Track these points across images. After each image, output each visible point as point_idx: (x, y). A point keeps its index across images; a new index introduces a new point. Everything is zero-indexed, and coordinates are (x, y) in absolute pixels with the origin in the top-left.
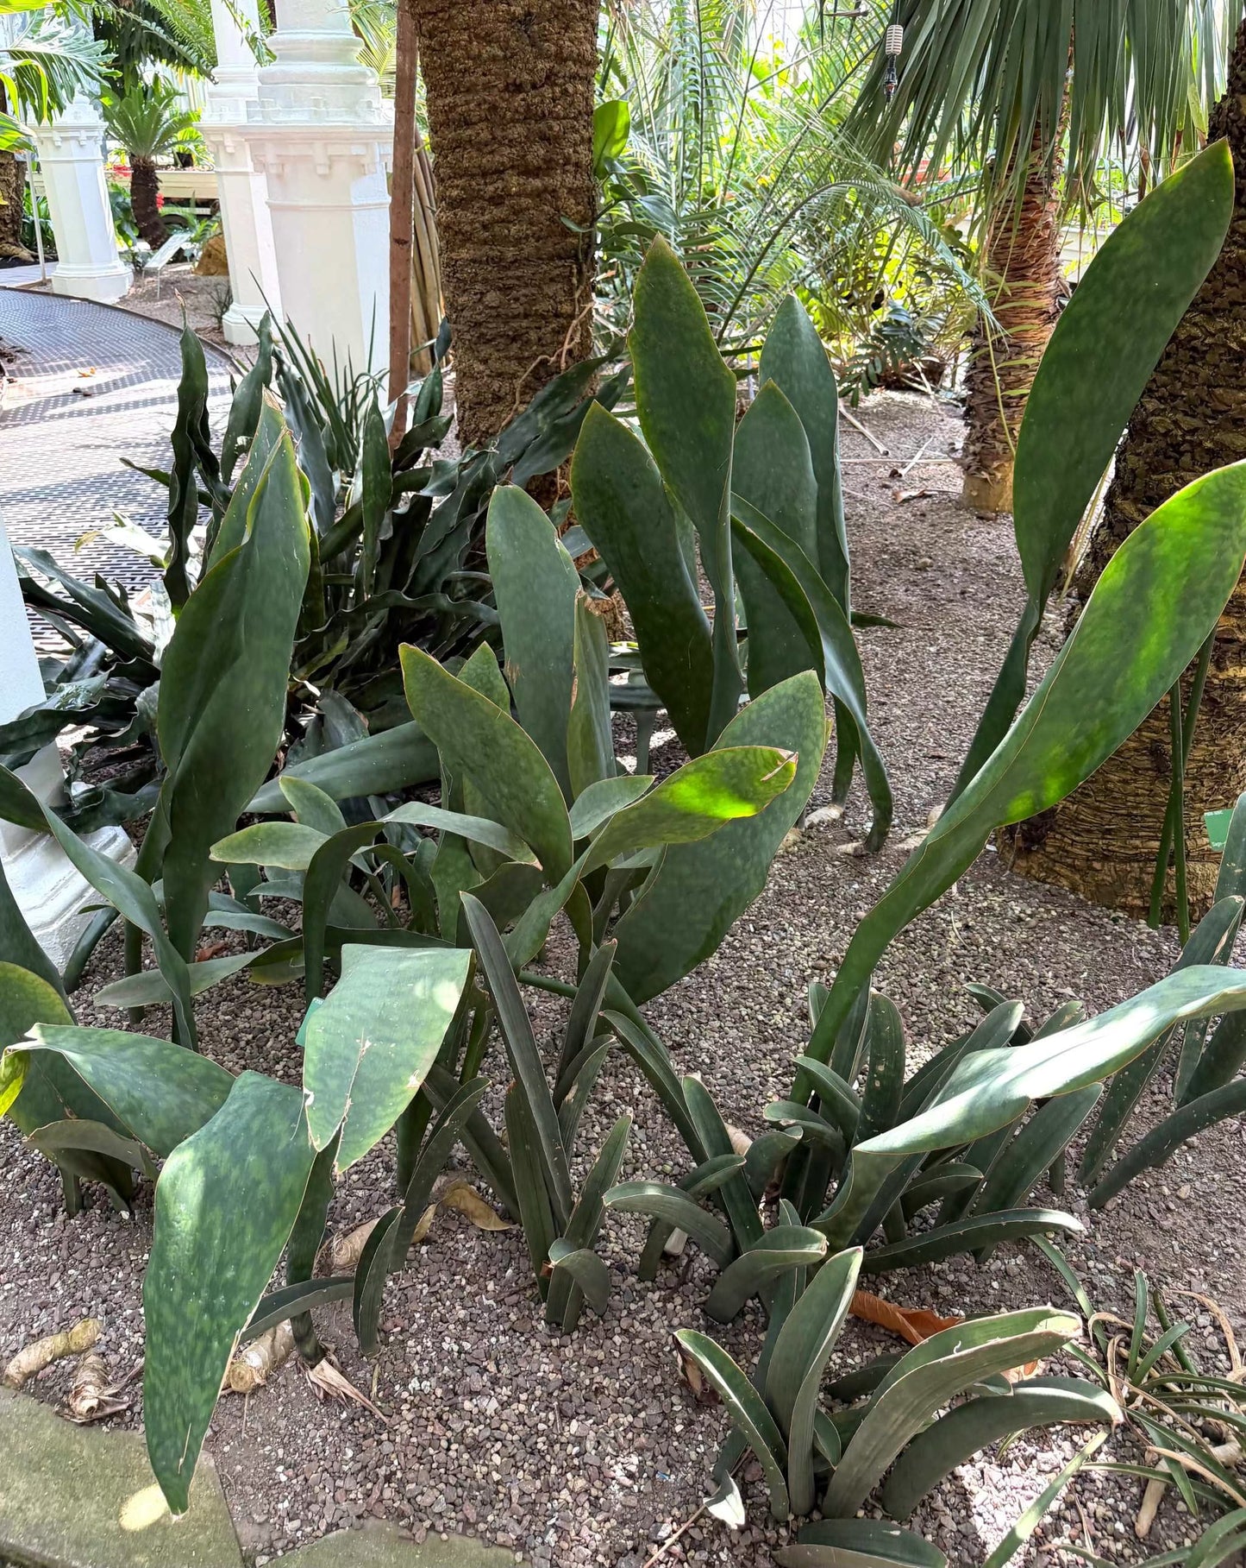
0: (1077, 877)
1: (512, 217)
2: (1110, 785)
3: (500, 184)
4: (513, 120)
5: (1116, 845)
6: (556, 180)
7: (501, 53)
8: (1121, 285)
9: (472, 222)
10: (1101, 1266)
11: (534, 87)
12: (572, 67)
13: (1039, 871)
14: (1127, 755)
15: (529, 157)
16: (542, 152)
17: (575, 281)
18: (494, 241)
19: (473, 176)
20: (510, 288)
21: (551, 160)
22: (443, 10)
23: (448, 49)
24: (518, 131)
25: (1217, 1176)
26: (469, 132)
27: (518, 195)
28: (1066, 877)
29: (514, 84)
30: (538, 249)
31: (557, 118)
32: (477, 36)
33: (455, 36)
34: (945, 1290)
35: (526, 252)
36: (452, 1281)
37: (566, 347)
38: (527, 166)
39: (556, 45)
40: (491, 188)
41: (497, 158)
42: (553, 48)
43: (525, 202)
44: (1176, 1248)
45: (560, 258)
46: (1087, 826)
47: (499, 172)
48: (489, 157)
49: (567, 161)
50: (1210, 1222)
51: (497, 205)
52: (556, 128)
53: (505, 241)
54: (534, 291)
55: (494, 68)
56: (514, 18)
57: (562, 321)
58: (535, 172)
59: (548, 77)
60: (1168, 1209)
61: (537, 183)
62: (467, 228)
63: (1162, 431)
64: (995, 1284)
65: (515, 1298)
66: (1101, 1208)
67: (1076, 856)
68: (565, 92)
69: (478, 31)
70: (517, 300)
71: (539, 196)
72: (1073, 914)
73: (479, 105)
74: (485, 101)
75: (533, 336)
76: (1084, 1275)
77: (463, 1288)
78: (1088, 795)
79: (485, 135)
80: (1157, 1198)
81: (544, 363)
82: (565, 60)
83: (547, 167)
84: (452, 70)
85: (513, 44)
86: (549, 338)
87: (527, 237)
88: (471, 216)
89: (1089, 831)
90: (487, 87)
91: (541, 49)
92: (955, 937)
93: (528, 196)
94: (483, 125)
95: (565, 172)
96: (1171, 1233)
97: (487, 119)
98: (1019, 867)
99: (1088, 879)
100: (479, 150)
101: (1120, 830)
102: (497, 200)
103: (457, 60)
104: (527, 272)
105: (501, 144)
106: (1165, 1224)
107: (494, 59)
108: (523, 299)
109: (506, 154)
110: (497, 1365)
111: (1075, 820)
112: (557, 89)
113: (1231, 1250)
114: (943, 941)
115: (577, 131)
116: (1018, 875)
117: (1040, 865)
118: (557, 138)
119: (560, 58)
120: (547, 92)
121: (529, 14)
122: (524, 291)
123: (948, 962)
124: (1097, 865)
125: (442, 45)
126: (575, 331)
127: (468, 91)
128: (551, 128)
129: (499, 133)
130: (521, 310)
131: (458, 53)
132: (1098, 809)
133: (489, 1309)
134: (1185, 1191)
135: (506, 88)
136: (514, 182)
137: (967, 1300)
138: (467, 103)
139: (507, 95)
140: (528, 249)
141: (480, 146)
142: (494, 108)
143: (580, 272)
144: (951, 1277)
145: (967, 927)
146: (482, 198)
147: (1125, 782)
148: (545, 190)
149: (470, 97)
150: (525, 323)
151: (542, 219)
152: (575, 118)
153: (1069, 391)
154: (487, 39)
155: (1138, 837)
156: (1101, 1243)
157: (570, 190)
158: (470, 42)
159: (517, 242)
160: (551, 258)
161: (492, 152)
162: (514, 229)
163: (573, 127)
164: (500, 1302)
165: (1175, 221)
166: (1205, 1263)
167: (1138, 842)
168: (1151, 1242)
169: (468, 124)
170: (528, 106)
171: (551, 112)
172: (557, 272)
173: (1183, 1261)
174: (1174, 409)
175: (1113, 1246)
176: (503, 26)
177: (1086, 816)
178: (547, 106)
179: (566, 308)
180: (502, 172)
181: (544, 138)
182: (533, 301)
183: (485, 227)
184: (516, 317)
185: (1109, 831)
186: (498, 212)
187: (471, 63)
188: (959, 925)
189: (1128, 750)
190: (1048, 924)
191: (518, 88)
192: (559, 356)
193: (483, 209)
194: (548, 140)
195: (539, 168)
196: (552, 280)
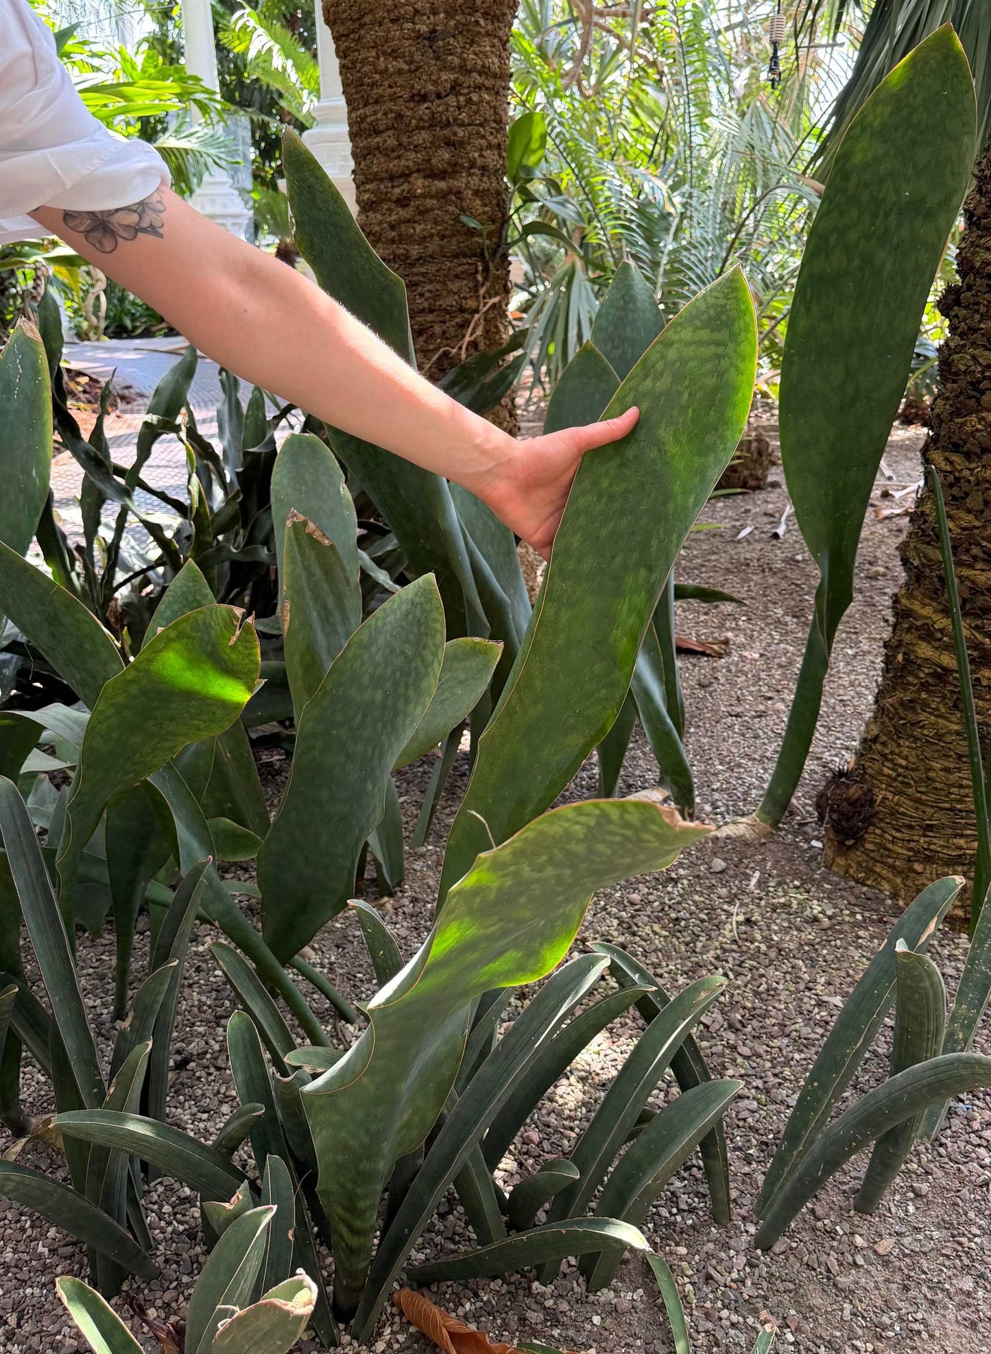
0: (899, 880)
1: (417, 218)
2: (931, 774)
3: (405, 187)
4: (418, 128)
5: (938, 844)
6: (460, 182)
7: (405, 67)
8: (866, 196)
9: (381, 223)
10: (734, 1318)
11: (439, 96)
12: (477, 78)
13: (858, 871)
14: (949, 739)
15: (434, 161)
16: (447, 156)
17: (480, 278)
18: (401, 239)
19: (382, 180)
20: (416, 285)
21: (456, 164)
22: (353, 32)
23: (359, 65)
24: (423, 137)
25: (936, 1234)
26: (378, 139)
27: (423, 196)
28: (888, 880)
29: (419, 94)
30: (442, 247)
31: (462, 125)
32: (384, 53)
33: (364, 54)
34: (535, 1317)
35: (430, 250)
36: (18, 1221)
37: (467, 339)
38: (432, 170)
39: (460, 57)
40: (397, 191)
41: (403, 162)
42: (457, 61)
43: (430, 202)
44: (847, 1313)
45: (465, 256)
46: (907, 821)
47: (406, 175)
48: (396, 162)
49: (473, 164)
50: (906, 1288)
51: (404, 206)
52: (461, 134)
53: (410, 239)
54: (438, 286)
55: (400, 81)
56: (419, 36)
57: (467, 316)
58: (442, 175)
59: (453, 88)
60: (855, 1264)
61: (442, 185)
62: (377, 228)
63: (963, 368)
64: (596, 1320)
65: (70, 1249)
66: (767, 1249)
67: (898, 856)
68: (469, 101)
69: (385, 48)
70: (421, 295)
71: (444, 197)
72: (880, 921)
73: (385, 114)
74: (391, 111)
75: (437, 329)
76: (710, 1325)
77: (23, 1230)
78: (908, 785)
79: (392, 142)
80: (845, 1248)
81: (446, 354)
82: (470, 72)
83: (452, 171)
84: (362, 85)
85: (417, 57)
86: (452, 331)
87: (432, 236)
88: (379, 217)
89: (911, 827)
90: (393, 98)
91: (444, 61)
92: (729, 931)
93: (432, 197)
94: (390, 133)
95: (470, 175)
96: (847, 1294)
97: (393, 128)
98: (838, 865)
99: (909, 883)
100: (386, 155)
101: (943, 826)
102: (403, 202)
103: (366, 75)
104: (432, 268)
105: (407, 150)
106: (841, 1280)
107: (400, 72)
108: (427, 295)
109: (411, 159)
110: (20, 1319)
111: (894, 813)
112: (462, 99)
113: (916, 1326)
114: (713, 934)
115: (483, 137)
116: (835, 874)
117: (859, 864)
118: (462, 143)
119: (464, 69)
120: (452, 100)
121: (435, 31)
122: (429, 287)
123: (710, 956)
124: (918, 867)
125: (354, 62)
126: (477, 325)
127: (376, 102)
128: (455, 134)
129: (405, 140)
130: (426, 305)
131: (366, 69)
132: (919, 801)
133: (40, 1257)
134: (886, 1245)
135: (412, 98)
136: (419, 184)
137: (556, 1332)
138: (375, 113)
139: (412, 105)
140: (433, 246)
141: (387, 152)
142: (399, 116)
143: (486, 270)
144: (549, 1303)
145: (748, 921)
146: (390, 200)
147: (946, 770)
148: (450, 191)
149: (377, 108)
150: (430, 318)
151: (446, 218)
152: (481, 125)
153: (828, 317)
154: (394, 54)
155: (962, 836)
156: (748, 1290)
157: (476, 193)
158: (378, 58)
159: (422, 240)
160: (456, 256)
161: (399, 157)
162: (419, 228)
163: (478, 133)
164: (53, 1251)
165: (915, 121)
166: (880, 1338)
167: (962, 842)
168: (817, 1300)
169: (378, 133)
170: (433, 113)
171: (455, 120)
172: (460, 269)
173: (851, 1330)
174: (974, 344)
175: (766, 1298)
176: (408, 43)
177: (907, 807)
178: (452, 113)
179: (471, 304)
180: (409, 175)
181: (449, 143)
182: (437, 296)
183: (392, 227)
184: (423, 311)
185: (930, 827)
186: (405, 213)
187: (378, 77)
188: (741, 918)
189: (950, 732)
190: (846, 927)
191: (424, 98)
192: (460, 348)
193: (390, 210)
194: (454, 145)
195: (445, 172)
196: (457, 277)
